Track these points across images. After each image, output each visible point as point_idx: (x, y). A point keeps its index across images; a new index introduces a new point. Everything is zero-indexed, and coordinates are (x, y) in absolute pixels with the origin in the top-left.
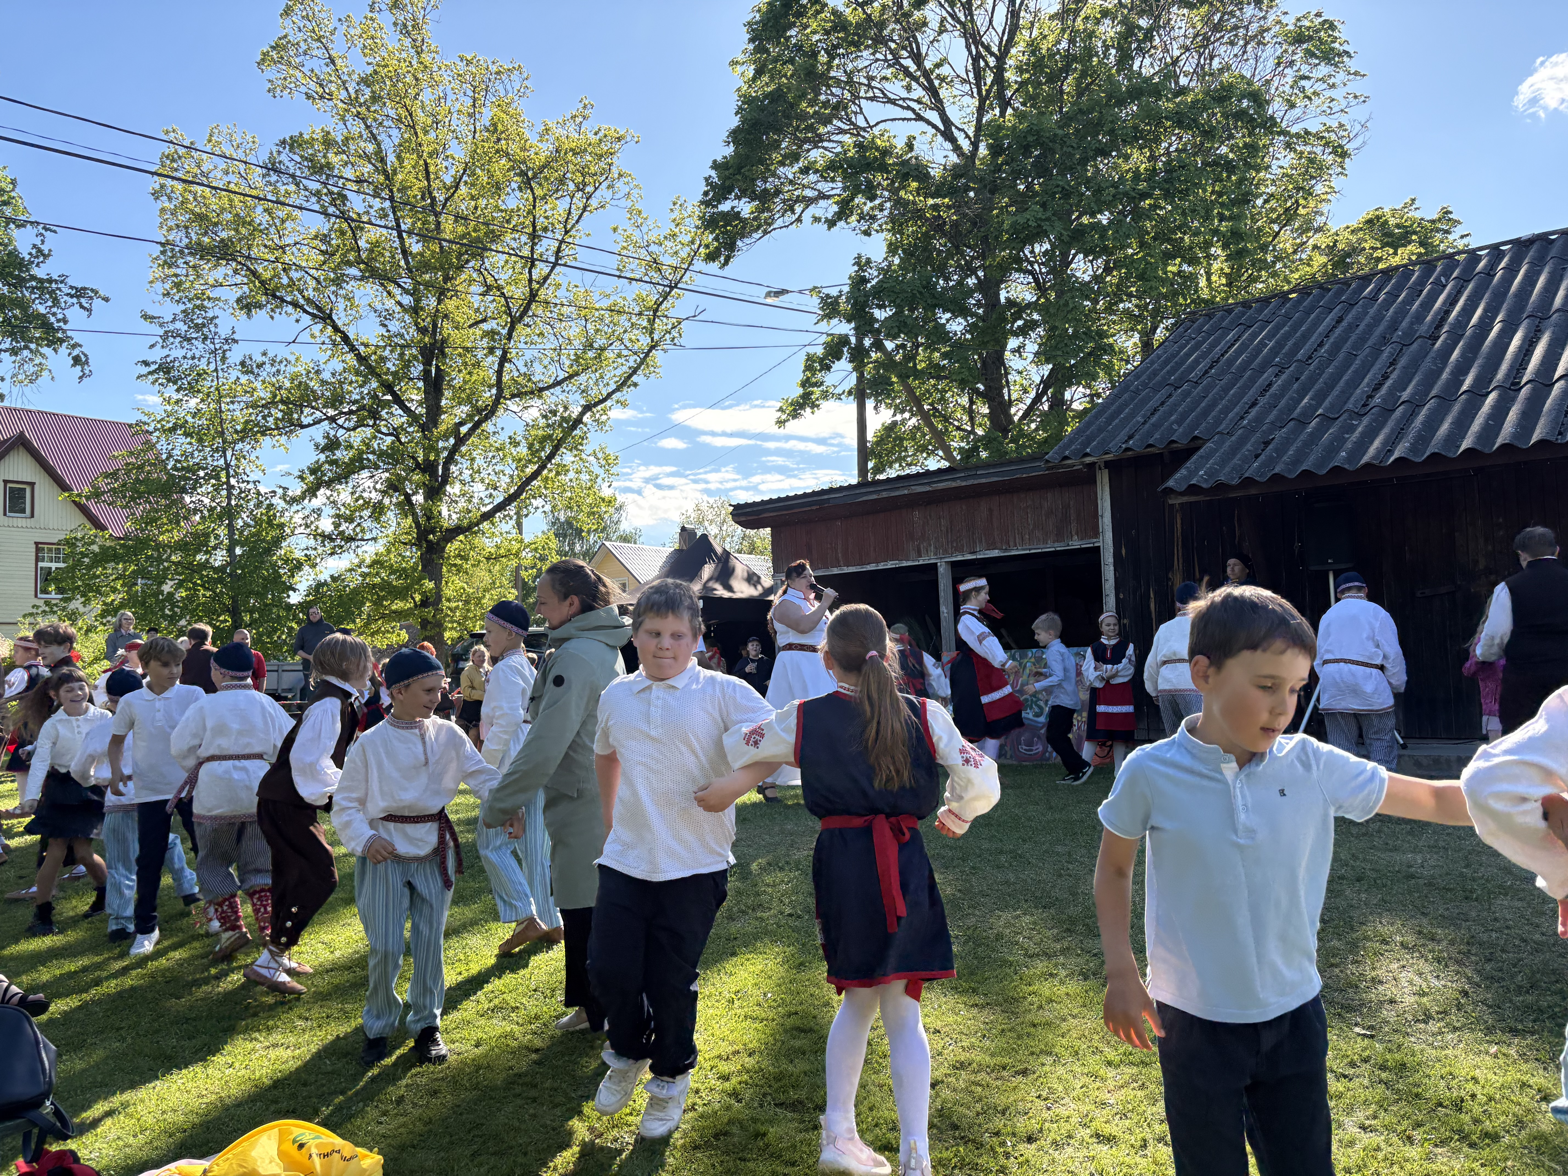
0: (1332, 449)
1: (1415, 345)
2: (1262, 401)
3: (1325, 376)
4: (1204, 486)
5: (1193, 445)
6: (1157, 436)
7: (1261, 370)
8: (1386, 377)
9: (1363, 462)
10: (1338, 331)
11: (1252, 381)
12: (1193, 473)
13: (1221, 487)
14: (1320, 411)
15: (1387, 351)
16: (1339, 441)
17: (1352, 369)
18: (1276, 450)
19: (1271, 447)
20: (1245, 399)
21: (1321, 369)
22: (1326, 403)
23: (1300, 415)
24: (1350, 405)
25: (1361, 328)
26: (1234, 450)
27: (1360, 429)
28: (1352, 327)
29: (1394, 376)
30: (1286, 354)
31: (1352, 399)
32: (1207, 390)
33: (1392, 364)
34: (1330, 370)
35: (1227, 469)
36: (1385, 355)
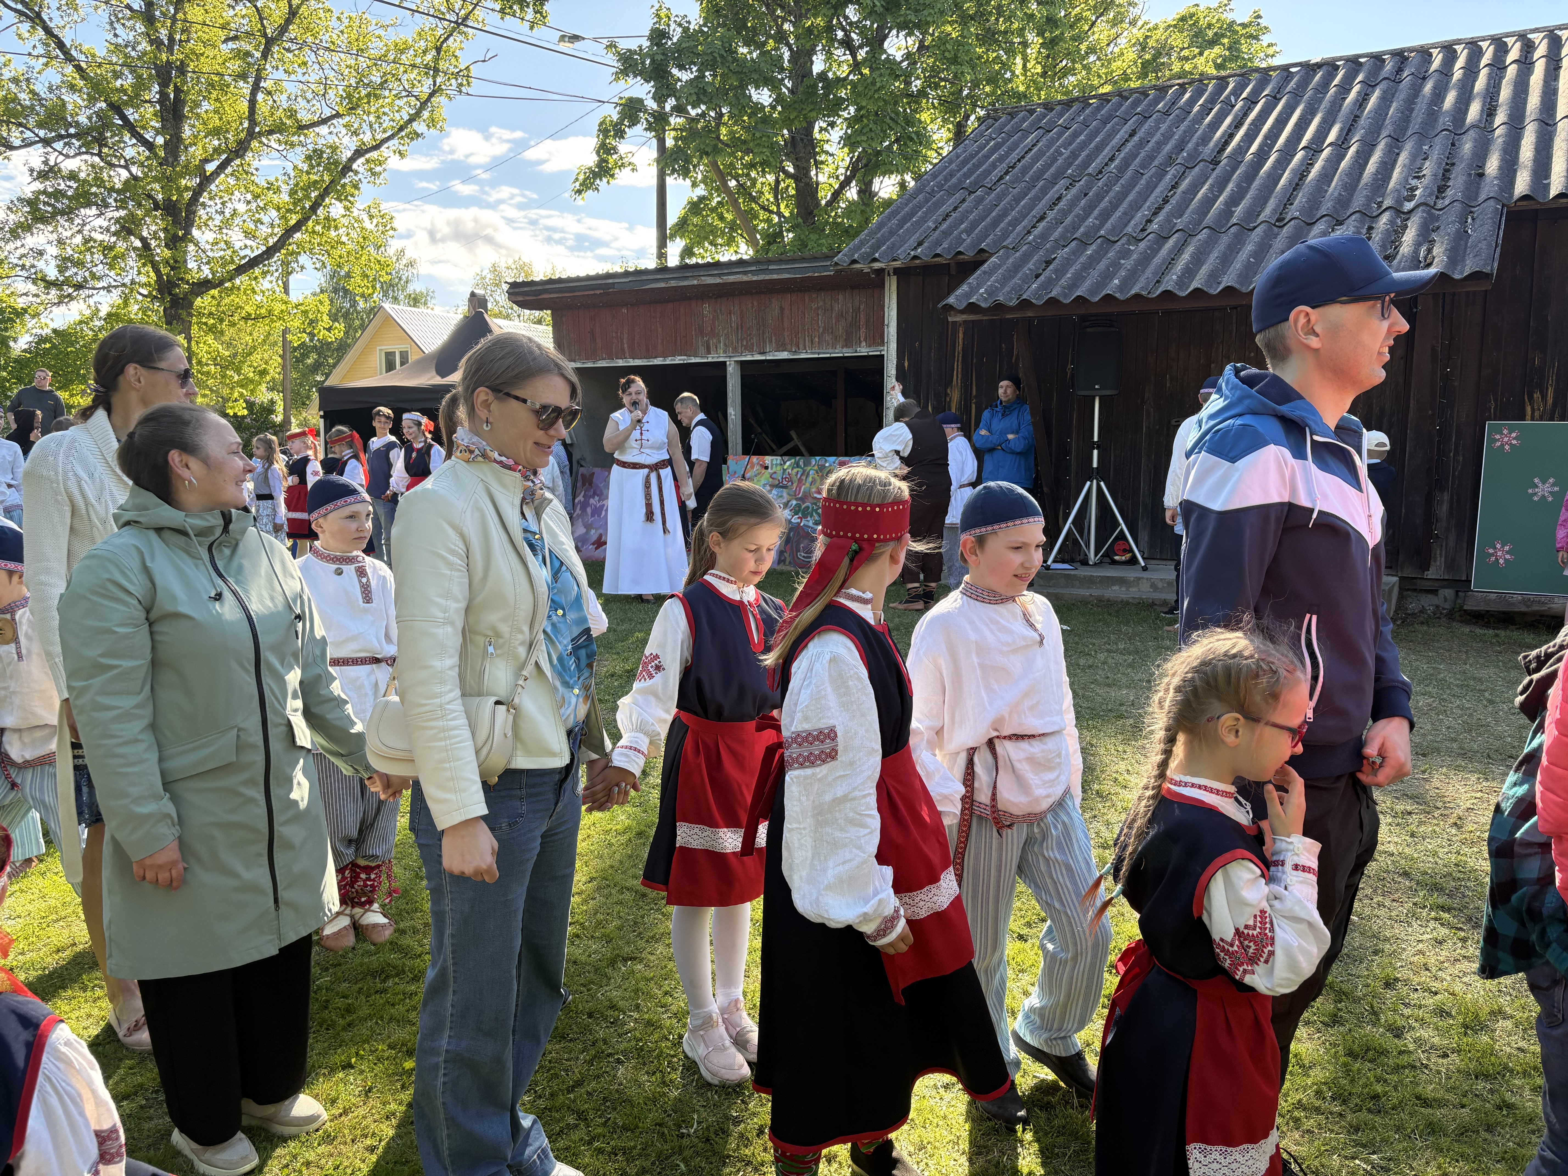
0: (1107, 276)
1: (1197, 169)
2: (1051, 215)
3: (1111, 194)
4: (983, 305)
5: (979, 258)
6: (945, 245)
7: (1053, 182)
8: (1166, 201)
9: (1133, 292)
10: (1130, 145)
11: (1044, 191)
12: (973, 290)
13: (998, 307)
14: (1102, 232)
15: (1172, 171)
16: (1115, 265)
17: (1137, 189)
18: (1056, 271)
19: (1051, 267)
20: (1034, 212)
21: (1109, 186)
22: (1108, 225)
23: (1082, 235)
24: (1129, 229)
25: (1150, 145)
26: (1017, 267)
27: (1135, 256)
28: (1143, 143)
29: (1173, 201)
30: (1078, 166)
31: (1133, 222)
32: (1000, 198)
33: (1173, 187)
34: (1117, 188)
35: (1007, 289)
36: (1169, 176)
